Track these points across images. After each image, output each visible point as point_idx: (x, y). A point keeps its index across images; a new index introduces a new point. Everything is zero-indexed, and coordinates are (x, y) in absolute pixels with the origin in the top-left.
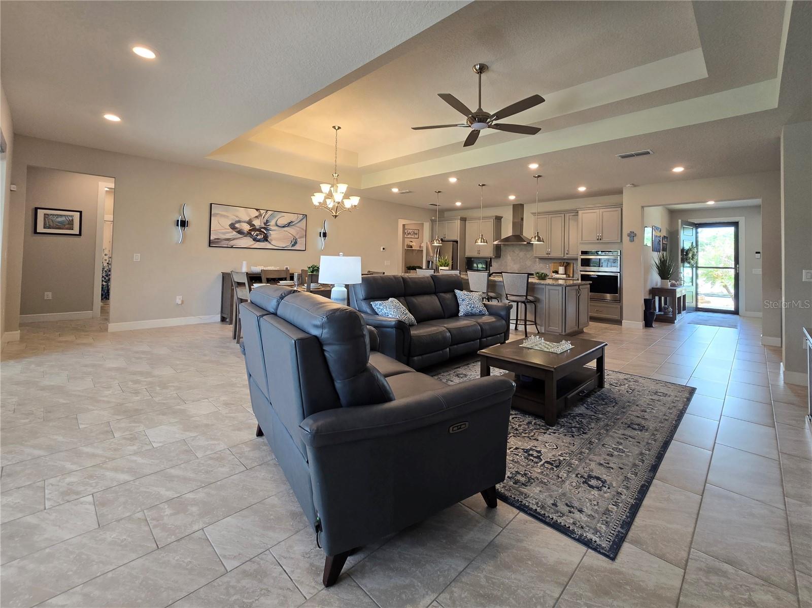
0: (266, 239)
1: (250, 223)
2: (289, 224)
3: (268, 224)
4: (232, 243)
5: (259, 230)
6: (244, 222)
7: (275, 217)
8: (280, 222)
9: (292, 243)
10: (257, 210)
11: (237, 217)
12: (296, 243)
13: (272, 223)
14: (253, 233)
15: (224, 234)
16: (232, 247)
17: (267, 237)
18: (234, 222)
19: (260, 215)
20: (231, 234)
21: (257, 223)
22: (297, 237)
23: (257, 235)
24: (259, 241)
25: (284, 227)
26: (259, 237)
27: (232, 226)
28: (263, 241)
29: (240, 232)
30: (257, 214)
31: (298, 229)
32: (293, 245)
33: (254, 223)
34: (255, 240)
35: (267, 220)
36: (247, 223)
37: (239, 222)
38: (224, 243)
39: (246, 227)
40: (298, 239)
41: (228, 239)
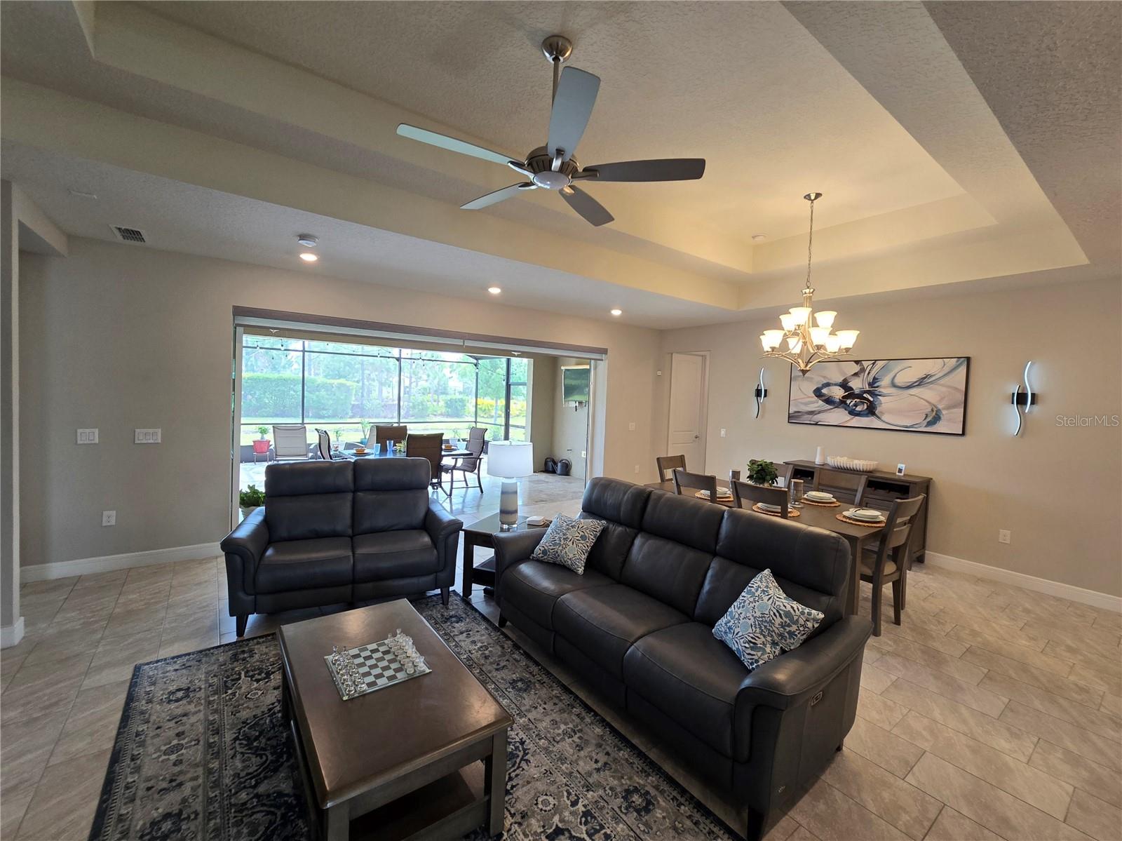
0: (871, 411)
1: (844, 385)
2: (921, 382)
3: (876, 385)
4: (817, 418)
5: (860, 396)
6: (836, 385)
7: (890, 371)
8: (902, 379)
9: (929, 419)
10: (857, 362)
11: (824, 377)
12: (937, 418)
13: (885, 381)
14: (848, 402)
15: (806, 404)
16: (816, 424)
17: (875, 407)
18: (820, 386)
19: (863, 370)
20: (816, 405)
21: (857, 385)
22: (940, 407)
23: (856, 405)
24: (859, 414)
25: (909, 387)
26: (859, 409)
27: (818, 393)
28: (866, 415)
29: (829, 401)
30: (856, 368)
31: (944, 389)
32: (931, 423)
33: (850, 384)
34: (853, 413)
35: (875, 378)
36: (840, 386)
37: (828, 385)
38: (806, 419)
39: (838, 393)
40: (944, 412)
41: (812, 413)
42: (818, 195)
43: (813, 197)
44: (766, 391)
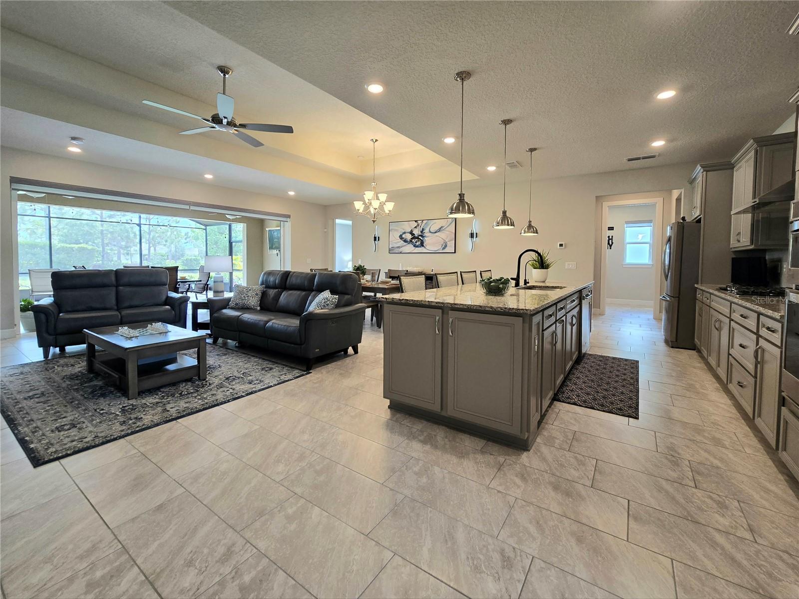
0: (422, 245)
1: (411, 233)
2: (439, 230)
3: (423, 232)
4: (401, 250)
5: (418, 238)
6: (408, 233)
7: (428, 225)
8: (433, 229)
9: (443, 246)
10: (416, 221)
11: (403, 229)
12: (446, 246)
13: (426, 231)
14: (413, 240)
15: (396, 243)
16: (400, 253)
17: (423, 243)
18: (401, 234)
19: (418, 225)
20: (400, 243)
21: (417, 232)
22: (446, 241)
23: (416, 242)
24: (417, 247)
25: (435, 232)
26: (417, 244)
27: (401, 237)
28: (420, 247)
29: (405, 241)
30: (416, 224)
31: (448, 233)
32: (444, 249)
33: (414, 232)
34: (415, 246)
35: (423, 229)
37: (405, 233)
38: (396, 251)
39: (409, 237)
40: (448, 243)
41: (399, 247)
42: (376, 140)
43: (374, 141)
44: (379, 237)
